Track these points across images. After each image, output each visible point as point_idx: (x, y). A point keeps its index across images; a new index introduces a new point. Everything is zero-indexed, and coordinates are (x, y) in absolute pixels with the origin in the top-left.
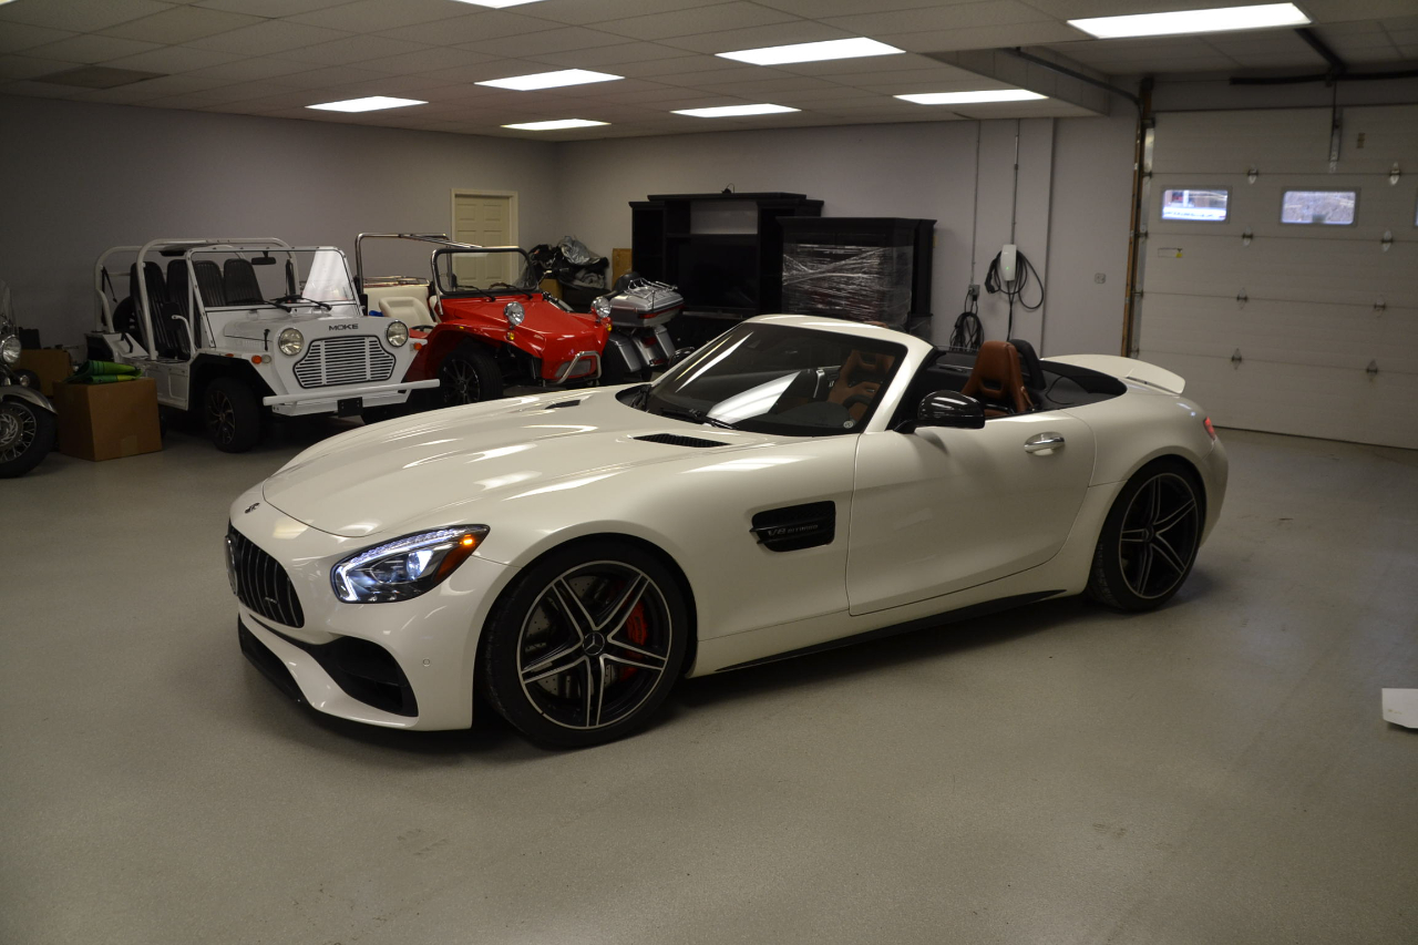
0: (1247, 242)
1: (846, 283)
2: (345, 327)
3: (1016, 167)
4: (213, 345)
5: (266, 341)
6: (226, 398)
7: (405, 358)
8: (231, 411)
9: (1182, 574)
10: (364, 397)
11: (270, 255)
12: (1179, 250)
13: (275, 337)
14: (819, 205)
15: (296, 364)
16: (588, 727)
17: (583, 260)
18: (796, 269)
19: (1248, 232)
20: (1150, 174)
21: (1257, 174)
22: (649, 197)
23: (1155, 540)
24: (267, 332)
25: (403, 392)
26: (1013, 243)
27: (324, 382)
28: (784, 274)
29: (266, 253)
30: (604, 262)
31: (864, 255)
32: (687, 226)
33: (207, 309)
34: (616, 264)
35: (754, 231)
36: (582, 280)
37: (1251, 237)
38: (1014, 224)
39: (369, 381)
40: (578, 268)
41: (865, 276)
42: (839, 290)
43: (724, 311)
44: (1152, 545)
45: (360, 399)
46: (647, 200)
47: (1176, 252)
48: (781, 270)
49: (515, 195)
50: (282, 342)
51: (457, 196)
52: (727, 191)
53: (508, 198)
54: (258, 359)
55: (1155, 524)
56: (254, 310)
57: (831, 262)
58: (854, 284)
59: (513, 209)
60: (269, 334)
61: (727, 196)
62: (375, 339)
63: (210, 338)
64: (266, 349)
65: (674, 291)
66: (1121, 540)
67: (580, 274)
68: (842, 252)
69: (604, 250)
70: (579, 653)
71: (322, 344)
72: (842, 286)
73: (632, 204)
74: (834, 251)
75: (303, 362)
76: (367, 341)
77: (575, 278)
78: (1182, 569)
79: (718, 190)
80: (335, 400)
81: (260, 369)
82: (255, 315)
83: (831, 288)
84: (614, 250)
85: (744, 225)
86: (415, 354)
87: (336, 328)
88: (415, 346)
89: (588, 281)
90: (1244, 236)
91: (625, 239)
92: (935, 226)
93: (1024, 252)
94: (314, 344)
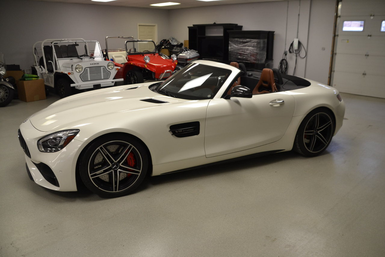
0: (369, 37)
1: (247, 50)
2: (95, 64)
3: (299, 15)
4: (59, 69)
5: (72, 68)
6: (62, 84)
7: (114, 73)
8: (63, 88)
9: (326, 145)
10: (101, 84)
12: (348, 40)
14: (241, 27)
15: (81, 75)
16: (114, 192)
17: (175, 44)
18: (233, 46)
19: (370, 35)
20: (340, 17)
21: (374, 16)
22: (193, 25)
23: (317, 134)
25: (113, 82)
26: (297, 38)
27: (89, 79)
28: (229, 47)
29: (76, 43)
30: (182, 44)
31: (252, 42)
32: (204, 33)
33: (58, 59)
34: (185, 45)
35: (222, 35)
36: (175, 49)
37: (371, 36)
38: (298, 32)
39: (103, 79)
40: (174, 46)
41: (252, 48)
42: (245, 52)
43: (214, 58)
44: (316, 135)
45: (100, 85)
47: (347, 41)
48: (228, 47)
49: (157, 25)
50: (76, 68)
51: (139, 25)
52: (215, 23)
53: (154, 26)
54: (69, 73)
55: (317, 128)
56: (72, 59)
57: (242, 44)
58: (249, 50)
59: (156, 29)
60: (73, 66)
61: (215, 25)
62: (104, 67)
63: (59, 67)
64: (72, 70)
65: (197, 52)
66: (304, 134)
67: (175, 48)
68: (245, 41)
69: (182, 41)
71: (88, 69)
72: (246, 51)
73: (189, 27)
74: (243, 41)
75: (83, 74)
76: (102, 68)
77: (173, 49)
78: (326, 143)
79: (212, 23)
80: (93, 85)
81: (70, 76)
82: (72, 61)
83: (242, 52)
84: (185, 41)
85: (219, 33)
86: (117, 71)
87: (92, 64)
88: (117, 69)
89: (177, 49)
90: (368, 36)
91: (187, 38)
92: (275, 33)
93: (301, 41)
94: (86, 69)
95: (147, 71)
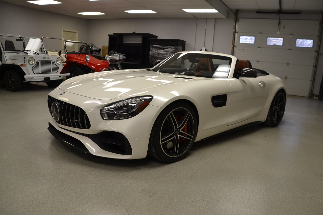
0: (259, 48)
1: (166, 55)
2: (46, 58)
3: (206, 29)
4: (6, 61)
5: (24, 60)
6: (11, 76)
7: (61, 67)
8: (13, 80)
10: (51, 77)
11: (22, 39)
12: (244, 50)
13: (27, 59)
14: (157, 37)
15: (33, 67)
16: (175, 157)
17: (95, 49)
18: (153, 51)
19: (259, 46)
20: (237, 32)
21: (261, 33)
22: (113, 33)
24: (24, 58)
25: (60, 76)
26: (204, 47)
27: (40, 72)
28: (150, 52)
29: (20, 38)
30: (100, 50)
31: (171, 48)
32: (122, 42)
33: (4, 51)
34: (103, 50)
35: (141, 42)
36: (94, 54)
37: (260, 47)
38: (205, 43)
39: (52, 73)
40: (94, 51)
41: (171, 53)
42: (164, 56)
43: (132, 62)
45: (50, 78)
46: (113, 34)
47: (243, 50)
48: (149, 52)
49: (78, 32)
50: (29, 61)
51: (64, 31)
52: (134, 32)
53: (76, 32)
54: (22, 65)
56: (18, 53)
57: (162, 50)
58: (168, 55)
59: (77, 35)
60: (25, 58)
61: (134, 34)
62: (54, 62)
63: (6, 60)
64: (24, 62)
65: (124, 55)
67: (94, 52)
68: (165, 47)
69: (100, 47)
70: (173, 135)
71: (40, 62)
72: (165, 55)
73: (109, 35)
74: (163, 47)
75: (35, 67)
76: (52, 62)
77: (93, 53)
79: (132, 32)
80: (43, 78)
81: (22, 68)
83: (162, 56)
84: (103, 47)
85: (138, 41)
86: (63, 67)
87: (44, 58)
88: (63, 65)
89: (96, 54)
90: (258, 47)
91: (106, 44)
92: (186, 43)
93: (207, 49)
94: (38, 62)
95: (87, 69)
